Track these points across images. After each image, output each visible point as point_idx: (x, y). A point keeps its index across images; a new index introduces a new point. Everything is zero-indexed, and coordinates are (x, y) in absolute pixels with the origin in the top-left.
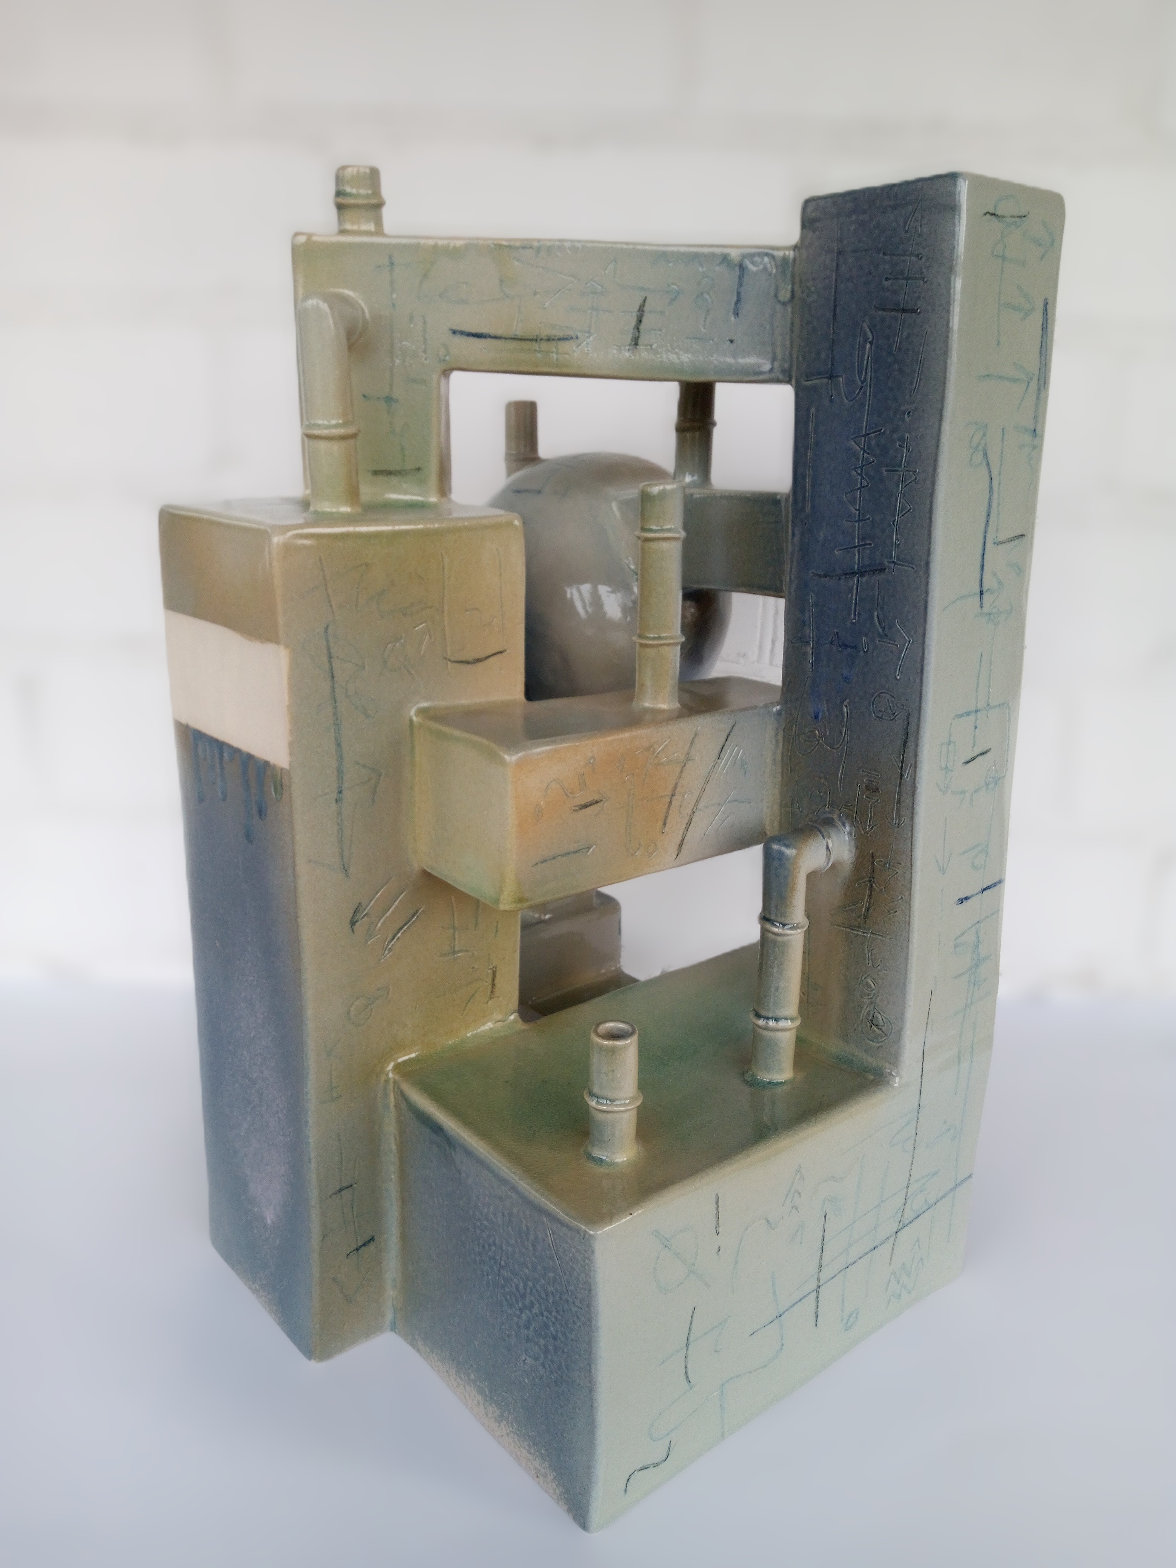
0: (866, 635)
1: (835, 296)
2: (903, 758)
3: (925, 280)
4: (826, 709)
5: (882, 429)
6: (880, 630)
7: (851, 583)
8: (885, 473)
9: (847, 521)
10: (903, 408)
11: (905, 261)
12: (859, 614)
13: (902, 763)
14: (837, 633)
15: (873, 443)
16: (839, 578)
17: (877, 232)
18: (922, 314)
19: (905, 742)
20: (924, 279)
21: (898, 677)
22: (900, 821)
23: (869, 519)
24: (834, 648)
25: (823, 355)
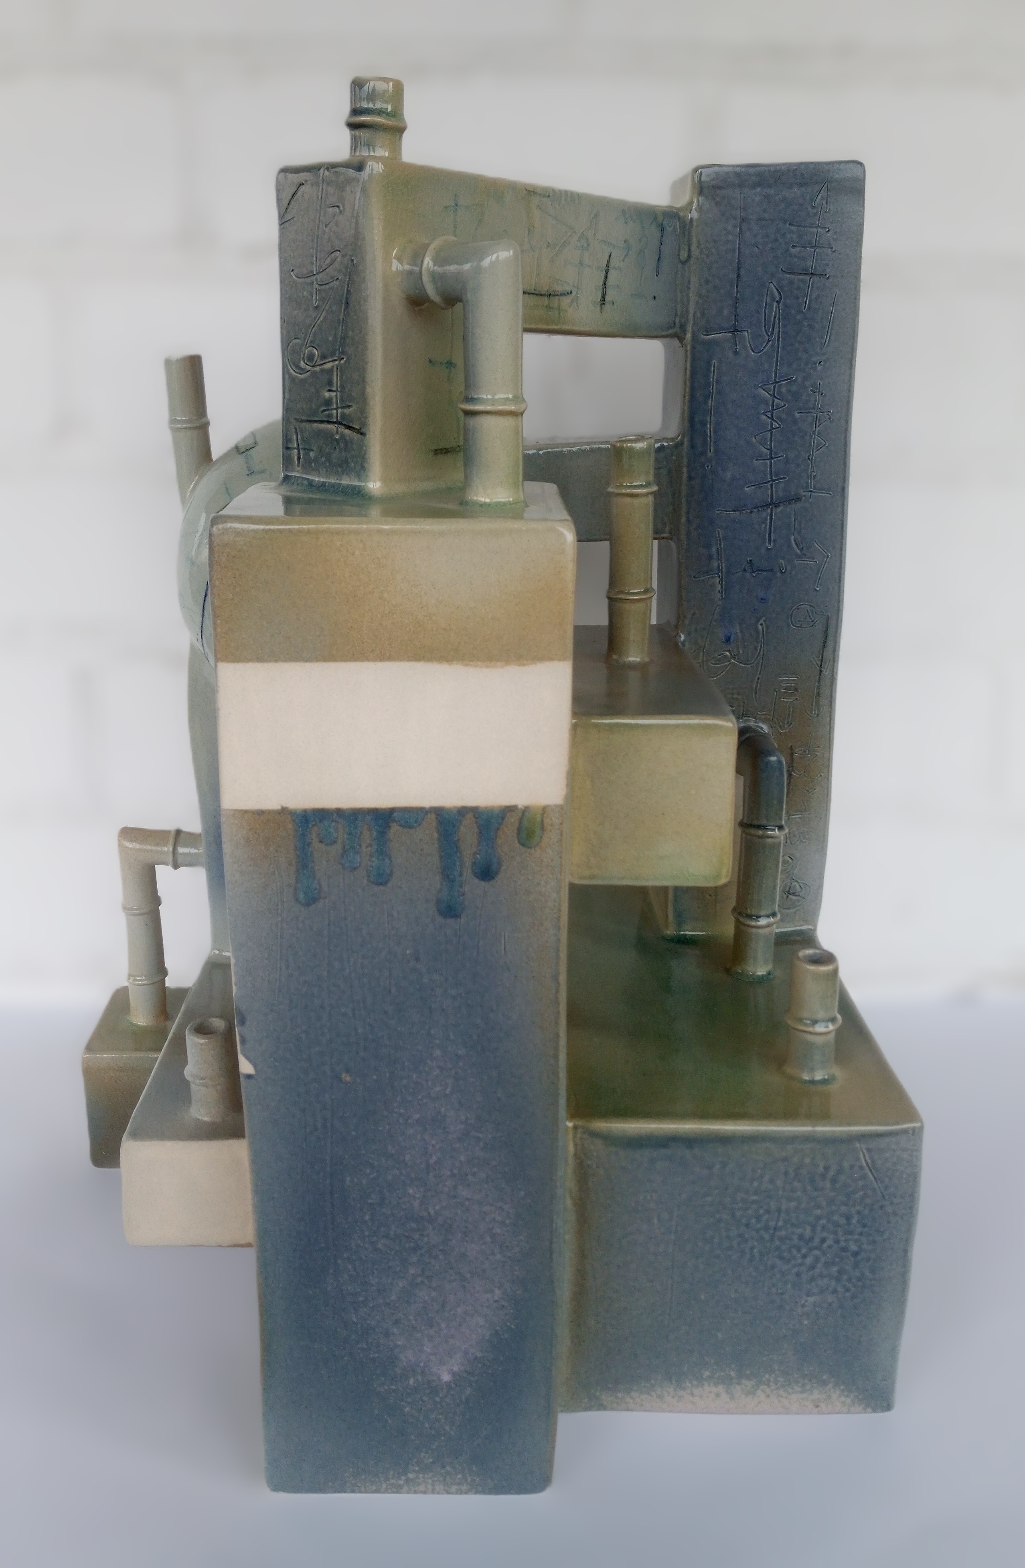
0: (783, 558)
1: (738, 259)
2: (822, 657)
3: (833, 250)
4: (738, 631)
5: (793, 377)
6: (798, 551)
7: (764, 515)
8: (797, 415)
9: (756, 460)
10: (814, 359)
11: (813, 233)
12: (774, 541)
13: (822, 661)
14: (751, 561)
15: (784, 390)
16: (751, 512)
17: (783, 206)
18: (831, 280)
19: (825, 642)
20: (832, 248)
21: (818, 589)
22: (819, 710)
23: (782, 456)
24: (748, 575)
25: (726, 312)
